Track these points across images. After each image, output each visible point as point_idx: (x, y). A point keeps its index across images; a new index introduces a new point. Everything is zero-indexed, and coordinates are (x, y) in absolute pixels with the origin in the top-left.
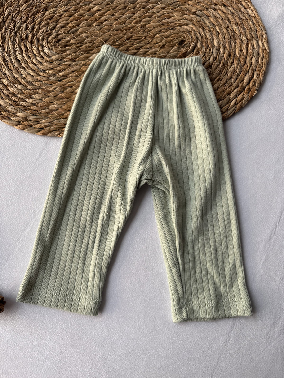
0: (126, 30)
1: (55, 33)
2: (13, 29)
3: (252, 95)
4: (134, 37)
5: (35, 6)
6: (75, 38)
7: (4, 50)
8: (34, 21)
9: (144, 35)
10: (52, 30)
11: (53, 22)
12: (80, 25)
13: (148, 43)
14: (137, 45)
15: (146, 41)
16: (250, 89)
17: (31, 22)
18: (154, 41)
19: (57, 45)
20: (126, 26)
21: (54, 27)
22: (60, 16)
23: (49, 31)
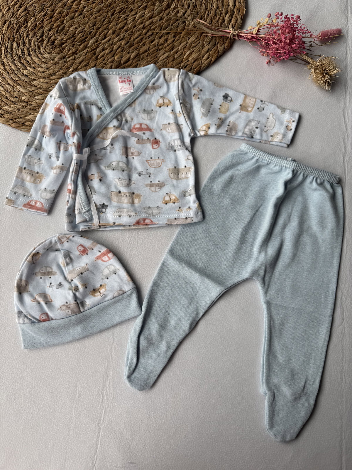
0: (106, 7)
1: (45, 38)
2: (6, 51)
3: (243, 13)
4: (117, 11)
5: (15, 23)
6: (66, 34)
7: (8, 73)
8: (21, 36)
9: (125, 5)
10: (42, 36)
11: (39, 29)
12: (65, 21)
13: (132, 10)
14: (123, 16)
15: (129, 9)
16: (238, 10)
17: (20, 38)
18: (136, 6)
19: (54, 46)
20: (105, 4)
21: (43, 33)
22: (42, 21)
23: (39, 38)
